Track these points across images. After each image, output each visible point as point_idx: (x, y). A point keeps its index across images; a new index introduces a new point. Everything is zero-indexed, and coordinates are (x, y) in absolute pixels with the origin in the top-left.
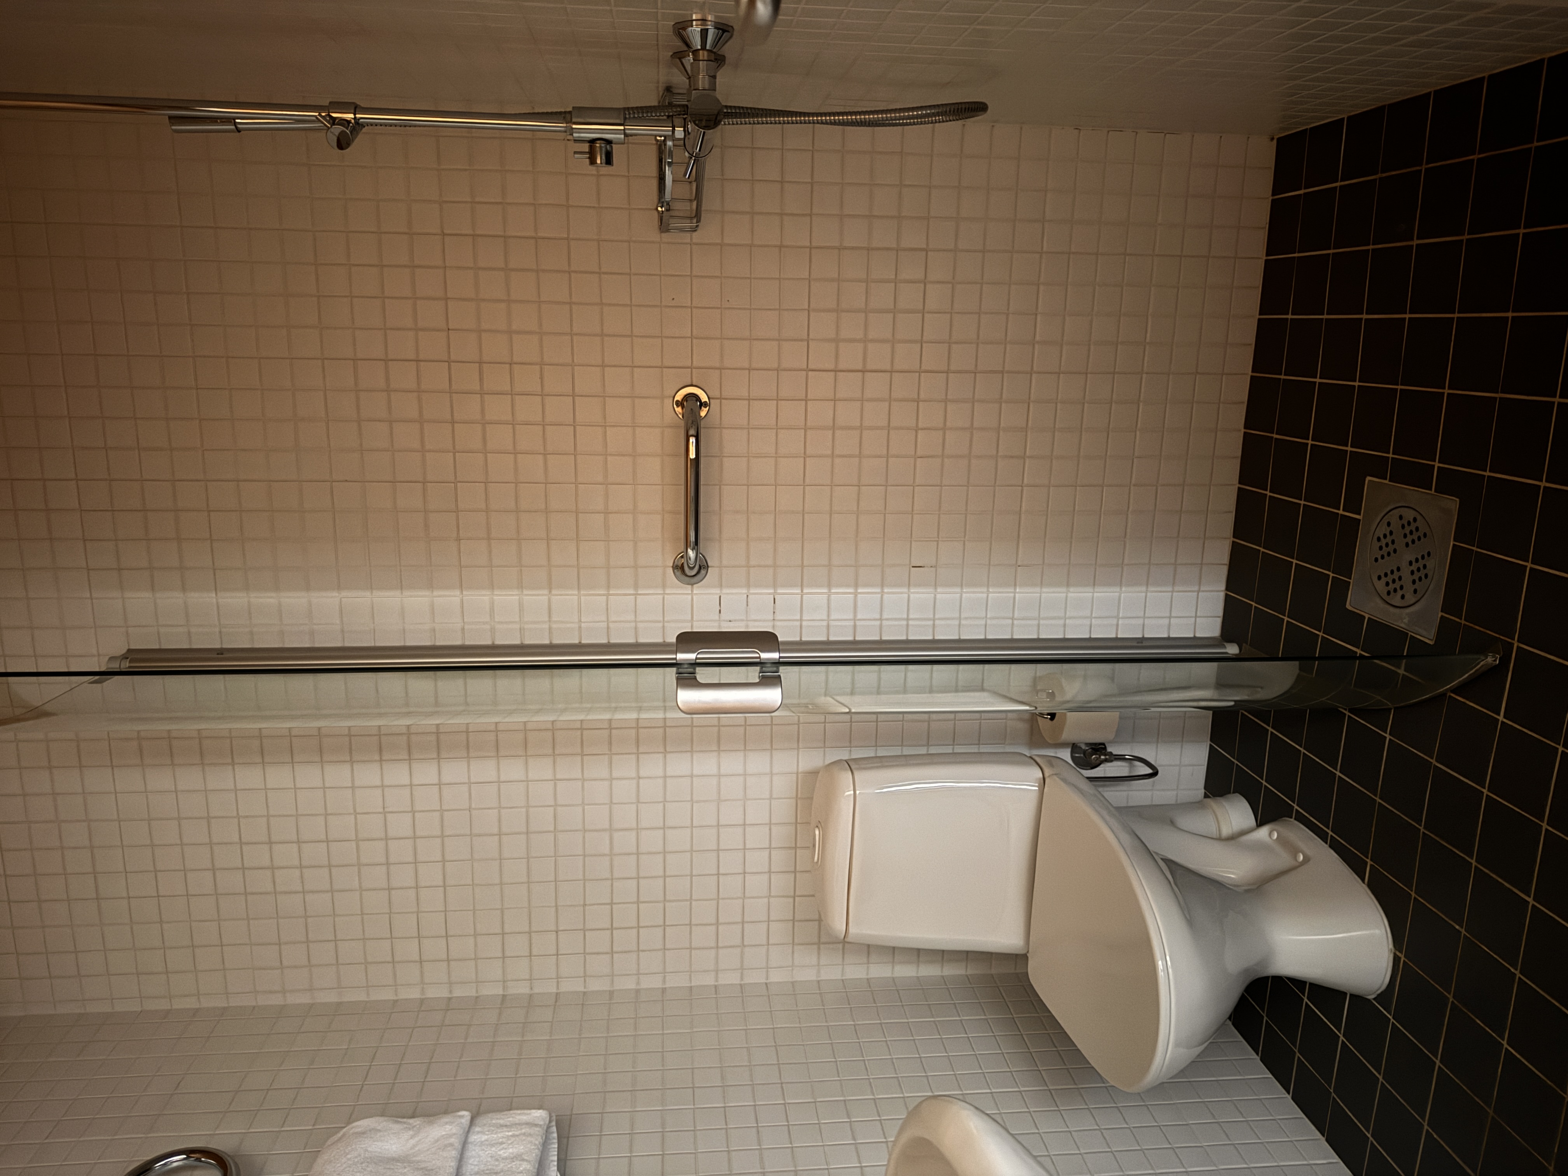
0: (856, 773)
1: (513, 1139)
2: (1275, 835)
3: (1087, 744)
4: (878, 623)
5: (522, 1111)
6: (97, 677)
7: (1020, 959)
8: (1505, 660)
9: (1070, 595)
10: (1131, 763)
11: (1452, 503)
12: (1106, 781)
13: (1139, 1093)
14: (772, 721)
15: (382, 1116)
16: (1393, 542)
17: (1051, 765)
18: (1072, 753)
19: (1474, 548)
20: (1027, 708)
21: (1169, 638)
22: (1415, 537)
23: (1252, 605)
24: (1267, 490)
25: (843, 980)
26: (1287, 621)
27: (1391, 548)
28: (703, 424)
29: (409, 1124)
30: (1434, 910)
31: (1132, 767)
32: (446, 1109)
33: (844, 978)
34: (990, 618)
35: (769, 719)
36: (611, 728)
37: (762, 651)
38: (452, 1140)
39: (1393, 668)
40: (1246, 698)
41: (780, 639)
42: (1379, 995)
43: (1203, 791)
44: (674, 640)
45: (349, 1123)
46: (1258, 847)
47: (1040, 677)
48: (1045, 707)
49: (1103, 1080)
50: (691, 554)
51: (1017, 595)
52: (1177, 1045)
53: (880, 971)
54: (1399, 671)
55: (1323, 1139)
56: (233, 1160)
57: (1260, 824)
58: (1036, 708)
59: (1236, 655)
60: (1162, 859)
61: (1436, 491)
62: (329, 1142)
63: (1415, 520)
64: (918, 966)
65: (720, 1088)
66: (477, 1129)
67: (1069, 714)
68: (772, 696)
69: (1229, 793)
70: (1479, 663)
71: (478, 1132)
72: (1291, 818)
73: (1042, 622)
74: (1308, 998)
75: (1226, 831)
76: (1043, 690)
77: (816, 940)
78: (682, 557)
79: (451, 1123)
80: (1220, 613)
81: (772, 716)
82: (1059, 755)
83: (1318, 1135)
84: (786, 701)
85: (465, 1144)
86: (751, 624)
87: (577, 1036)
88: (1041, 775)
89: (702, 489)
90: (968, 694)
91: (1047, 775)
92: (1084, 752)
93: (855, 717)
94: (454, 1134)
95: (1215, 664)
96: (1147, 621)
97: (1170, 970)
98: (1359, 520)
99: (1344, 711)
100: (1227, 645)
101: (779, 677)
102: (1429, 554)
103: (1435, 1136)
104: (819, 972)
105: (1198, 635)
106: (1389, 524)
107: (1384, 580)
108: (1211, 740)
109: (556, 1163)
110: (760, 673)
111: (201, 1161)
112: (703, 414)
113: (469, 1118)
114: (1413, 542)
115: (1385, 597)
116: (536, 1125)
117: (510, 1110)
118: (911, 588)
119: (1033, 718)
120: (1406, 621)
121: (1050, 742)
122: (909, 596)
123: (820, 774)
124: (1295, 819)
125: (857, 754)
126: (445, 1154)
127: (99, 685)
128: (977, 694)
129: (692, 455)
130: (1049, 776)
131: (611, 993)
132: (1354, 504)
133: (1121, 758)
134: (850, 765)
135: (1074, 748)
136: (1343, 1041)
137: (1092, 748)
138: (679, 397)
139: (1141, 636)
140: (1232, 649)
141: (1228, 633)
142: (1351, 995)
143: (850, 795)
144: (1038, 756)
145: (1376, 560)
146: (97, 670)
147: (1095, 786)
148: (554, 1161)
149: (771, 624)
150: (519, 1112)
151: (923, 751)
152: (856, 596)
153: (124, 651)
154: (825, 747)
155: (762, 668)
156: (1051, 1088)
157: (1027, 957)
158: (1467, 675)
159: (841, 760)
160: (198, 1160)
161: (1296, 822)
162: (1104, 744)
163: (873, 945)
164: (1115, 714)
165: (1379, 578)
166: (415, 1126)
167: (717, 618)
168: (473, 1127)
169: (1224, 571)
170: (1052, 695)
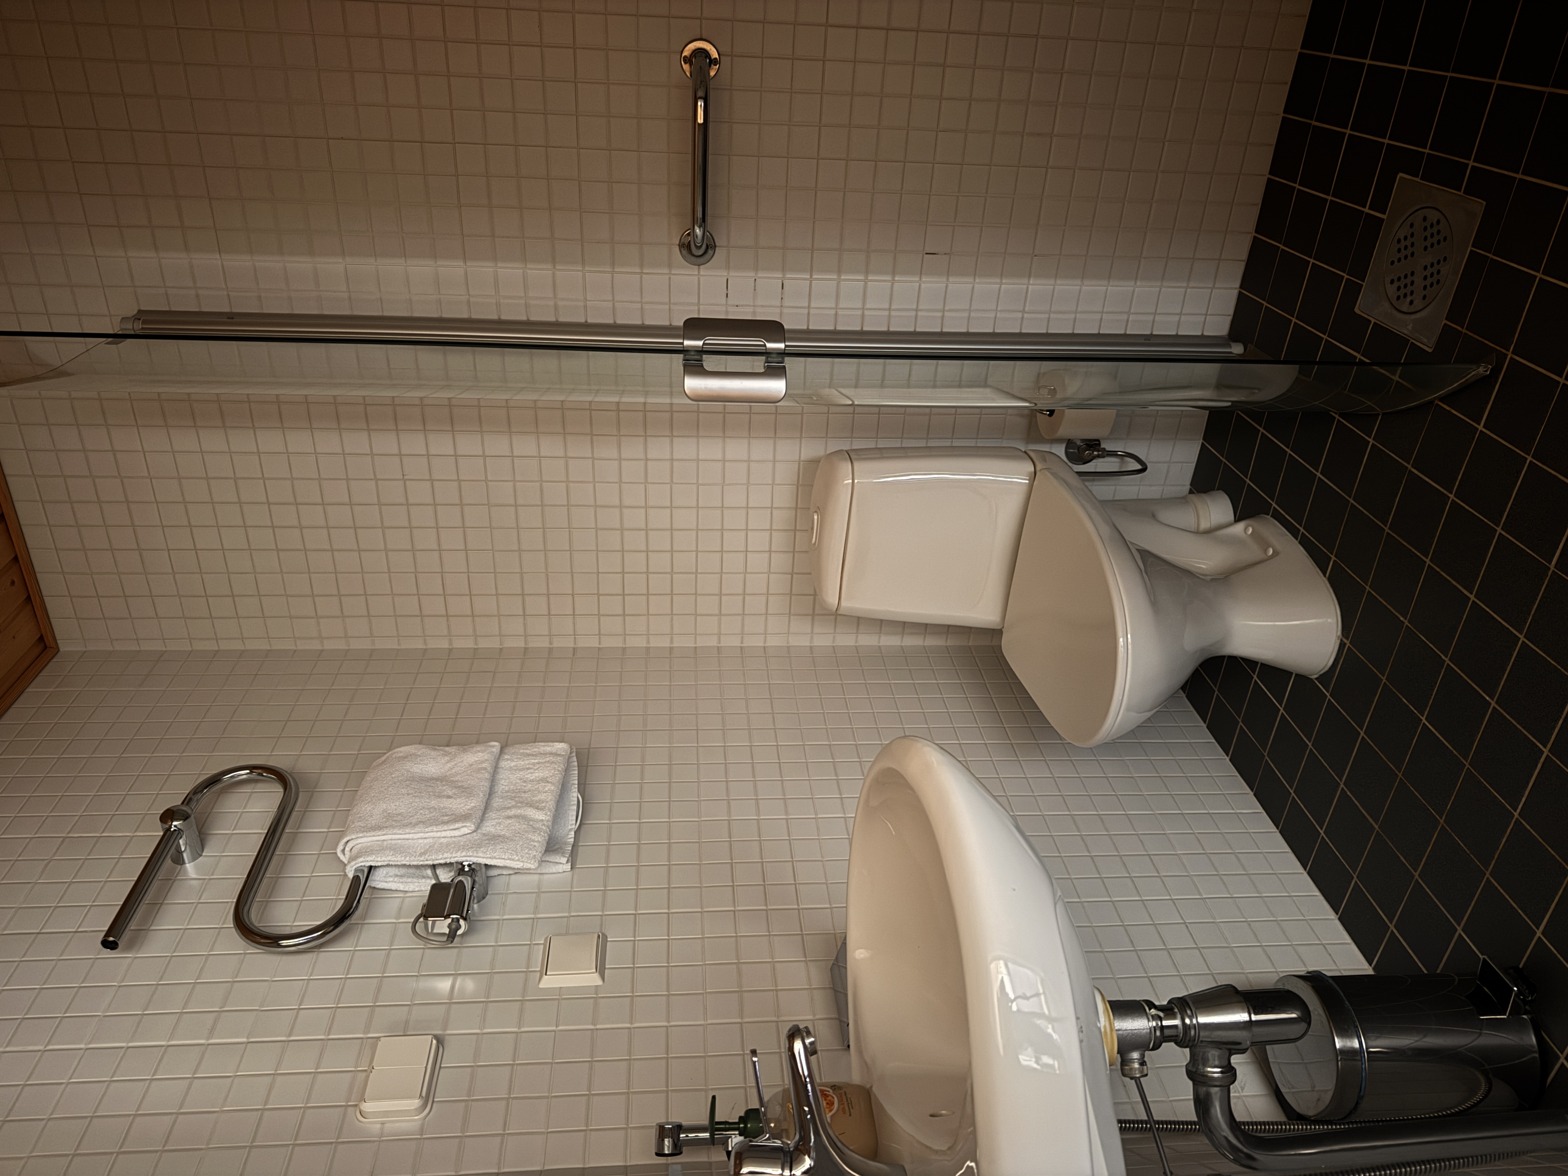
0: (856, 464)
1: (538, 766)
2: (1250, 530)
3: (1083, 440)
4: (887, 313)
5: (546, 744)
6: (110, 339)
7: (996, 633)
8: (1495, 372)
9: (1084, 288)
10: (1122, 459)
11: (1478, 206)
12: (1095, 476)
13: (1091, 749)
14: (776, 410)
15: (420, 743)
16: (1412, 245)
17: (1045, 460)
18: (1066, 448)
19: (1490, 255)
20: (1027, 404)
21: (1177, 336)
22: (1435, 240)
23: (1263, 305)
24: (1296, 183)
25: (833, 647)
26: (1295, 323)
27: (1410, 250)
28: (712, 85)
29: (445, 751)
30: (1384, 603)
31: (1123, 462)
32: (479, 740)
33: (834, 645)
34: (1001, 311)
35: (774, 409)
36: (618, 410)
37: (769, 341)
38: (484, 765)
39: (1388, 374)
40: (1243, 399)
41: (786, 327)
42: (1321, 675)
43: (1189, 487)
44: (682, 324)
45: (390, 750)
46: (1233, 541)
47: (1045, 374)
48: (1045, 403)
49: (1061, 738)
50: (698, 231)
51: (1030, 287)
52: (1128, 709)
53: (868, 640)
54: (1393, 377)
55: (1252, 793)
56: (291, 775)
57: (1237, 520)
58: (1036, 404)
59: (1239, 355)
60: (1137, 549)
61: (1464, 193)
62: (374, 764)
63: (1438, 222)
64: (902, 638)
65: (720, 731)
66: (506, 757)
67: (1067, 411)
68: (776, 386)
69: (1213, 490)
70: (1470, 373)
71: (508, 759)
72: (1268, 515)
73: (1052, 316)
74: (1257, 677)
75: (1204, 525)
76: (1045, 387)
77: (811, 612)
78: (689, 234)
79: (483, 752)
80: (1231, 311)
81: (777, 406)
82: (1053, 451)
83: (1248, 790)
84: (789, 392)
85: (496, 768)
86: (759, 310)
87: (594, 685)
88: (1033, 469)
89: (711, 158)
90: (973, 390)
91: (1038, 469)
92: (1079, 448)
93: (858, 410)
94: (487, 760)
95: (1216, 366)
96: (1158, 318)
97: (1130, 647)
98: (1383, 220)
99: (1334, 415)
100: (1233, 344)
101: (784, 367)
102: (1445, 259)
103: (1349, 793)
104: (812, 638)
105: (1206, 334)
106: (1412, 226)
107: (1396, 284)
108: (1204, 439)
109: (576, 786)
110: (766, 363)
111: (263, 776)
112: (712, 73)
113: (499, 748)
114: (1432, 245)
115: (1394, 301)
116: (559, 755)
117: (535, 742)
118: (923, 276)
119: (1032, 414)
120: (1410, 327)
121: (1045, 437)
122: (920, 286)
123: (822, 461)
124: (1272, 516)
125: (858, 444)
126: (480, 776)
127: (114, 346)
128: (981, 390)
129: (700, 120)
130: (1040, 470)
131: (624, 649)
132: (1380, 204)
133: (1113, 454)
134: (851, 456)
135: (1070, 443)
136: (1282, 713)
137: (1087, 444)
138: (686, 53)
139: (1148, 333)
140: (1237, 349)
141: (1235, 334)
142: (1297, 675)
143: (848, 484)
144: (1033, 450)
145: (1392, 263)
146: (111, 332)
147: (1083, 481)
148: (575, 784)
149: (778, 310)
150: (543, 744)
151: (922, 443)
152: (866, 283)
153: (135, 312)
154: (826, 437)
155: (768, 358)
156: (1013, 742)
157: (1002, 632)
158: (1456, 384)
159: (842, 450)
160: (260, 774)
161: (1272, 519)
162: (1098, 440)
163: (862, 618)
164: (1112, 412)
165: (1392, 282)
166: (450, 753)
167: (724, 302)
168: (503, 755)
169: (1241, 268)
170: (1053, 392)
